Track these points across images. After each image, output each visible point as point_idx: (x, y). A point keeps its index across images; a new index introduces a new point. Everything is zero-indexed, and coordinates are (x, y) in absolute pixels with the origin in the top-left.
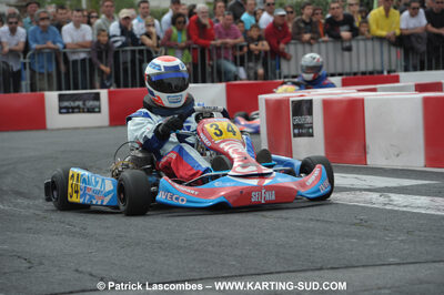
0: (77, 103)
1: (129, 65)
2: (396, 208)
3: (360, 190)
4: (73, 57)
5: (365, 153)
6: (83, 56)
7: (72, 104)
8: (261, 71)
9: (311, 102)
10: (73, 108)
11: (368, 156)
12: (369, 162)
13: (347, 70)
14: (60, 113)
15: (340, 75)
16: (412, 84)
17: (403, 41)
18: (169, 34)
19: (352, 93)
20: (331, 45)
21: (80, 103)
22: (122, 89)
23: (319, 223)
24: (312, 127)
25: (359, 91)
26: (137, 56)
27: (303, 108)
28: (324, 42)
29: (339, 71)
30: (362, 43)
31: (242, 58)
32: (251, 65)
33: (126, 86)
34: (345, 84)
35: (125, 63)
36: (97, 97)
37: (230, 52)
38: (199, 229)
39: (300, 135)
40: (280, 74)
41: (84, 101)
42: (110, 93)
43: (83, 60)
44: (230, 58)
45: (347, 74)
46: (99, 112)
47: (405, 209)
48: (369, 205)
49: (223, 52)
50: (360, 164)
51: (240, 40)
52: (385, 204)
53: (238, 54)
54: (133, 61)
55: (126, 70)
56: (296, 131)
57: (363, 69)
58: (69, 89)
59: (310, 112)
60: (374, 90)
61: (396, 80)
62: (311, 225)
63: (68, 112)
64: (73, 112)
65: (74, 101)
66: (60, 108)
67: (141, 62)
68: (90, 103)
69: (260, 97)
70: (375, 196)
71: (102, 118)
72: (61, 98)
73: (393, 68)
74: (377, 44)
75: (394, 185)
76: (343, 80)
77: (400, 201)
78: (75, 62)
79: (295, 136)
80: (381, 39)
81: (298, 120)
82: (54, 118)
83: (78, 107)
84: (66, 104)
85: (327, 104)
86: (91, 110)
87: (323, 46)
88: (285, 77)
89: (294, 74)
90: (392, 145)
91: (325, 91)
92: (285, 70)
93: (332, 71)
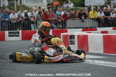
0: (13, 34)
1: (27, 24)
2: (96, 64)
3: (87, 59)
4: (12, 22)
5: (88, 49)
6: (15, 22)
7: (12, 34)
8: (61, 26)
9: (74, 35)
10: (12, 35)
11: (89, 50)
12: (89, 51)
13: (84, 27)
14: (9, 36)
15: (82, 28)
16: (100, 31)
17: (98, 19)
18: (37, 16)
19: (85, 33)
21: (14, 34)
22: (25, 31)
23: (76, 68)
24: (74, 42)
25: (87, 33)
26: (29, 22)
27: (72, 37)
28: (78, 19)
29: (82, 27)
30: (87, 20)
31: (56, 23)
32: (59, 25)
33: (26, 30)
34: (83, 31)
35: (26, 24)
36: (18, 33)
37: (54, 22)
40: (66, 27)
41: (15, 34)
42: (22, 32)
43: (15, 23)
44: (54, 23)
45: (83, 28)
46: (19, 36)
47: (98, 64)
48: (89, 63)
49: (51, 21)
51: (56, 18)
52: (93, 63)
53: (55, 22)
54: (28, 23)
55: (26, 26)
56: (70, 43)
57: (88, 26)
58: (11, 30)
59: (74, 38)
60: (90, 33)
61: (96, 30)
62: (74, 68)
63: (11, 36)
64: (12, 36)
65: (13, 33)
66: (9, 35)
67: (30, 24)
68: (17, 34)
69: (61, 34)
70: (90, 61)
71: (20, 38)
72: (9, 33)
73: (95, 26)
74: (91, 20)
75: (95, 58)
76: (83, 29)
77: (97, 62)
78: (13, 23)
79: (70, 44)
80: (92, 19)
81: (71, 40)
82: (7, 38)
83: (14, 35)
84: (10, 34)
85: (78, 36)
86: (17, 36)
87: (77, 20)
88: (68, 28)
89: (70, 27)
90: (95, 47)
91: (78, 32)
92: (67, 26)
93: (80, 27)
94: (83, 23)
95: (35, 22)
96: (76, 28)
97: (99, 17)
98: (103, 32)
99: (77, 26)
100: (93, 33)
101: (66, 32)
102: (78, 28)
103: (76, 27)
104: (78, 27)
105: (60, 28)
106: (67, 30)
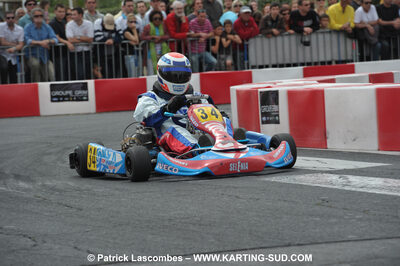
0: (67, 92)
1: (113, 58)
2: (353, 189)
3: (322, 172)
5: (326, 138)
7: (63, 93)
8: (229, 61)
9: (276, 93)
10: (64, 97)
11: (328, 141)
12: (328, 146)
13: (308, 60)
14: (52, 101)
15: (302, 64)
16: (366, 74)
17: (357, 34)
18: (147, 30)
19: (313, 84)
20: (293, 38)
21: (70, 92)
23: (286, 204)
24: (278, 115)
25: (320, 82)
27: (270, 97)
29: (301, 61)
30: (321, 36)
33: (111, 76)
34: (307, 74)
36: (85, 87)
37: (204, 45)
38: (181, 209)
39: (267, 122)
40: (248, 64)
41: (74, 91)
42: (96, 84)
44: (204, 50)
45: (309, 64)
46: (87, 100)
47: (361, 190)
48: (330, 186)
49: (197, 45)
50: (321, 147)
52: (344, 185)
56: (264, 119)
57: (322, 59)
58: (59, 80)
59: (277, 103)
60: (333, 81)
61: (352, 70)
62: (280, 204)
63: (59, 101)
64: (63, 100)
65: (64, 91)
66: (52, 97)
68: (79, 93)
69: (232, 88)
70: (334, 177)
71: (90, 105)
72: (53, 88)
73: (350, 58)
74: (334, 36)
75: (352, 167)
76: (305, 70)
77: (357, 182)
79: (263, 123)
81: (266, 109)
82: (47, 106)
83: (68, 96)
84: (57, 93)
85: (291, 95)
86: (80, 99)
87: (286, 39)
88: (253, 67)
89: (261, 64)
90: (349, 131)
91: (289, 82)
92: (252, 60)
93: (294, 61)
94: (307, 48)
95: (140, 48)
96: (282, 66)
97: (360, 26)
98: (374, 79)
99: (284, 59)
100: (342, 81)
101: (249, 80)
102: (289, 65)
103: (280, 62)
104: (288, 62)
105: (226, 67)
106: (250, 73)
